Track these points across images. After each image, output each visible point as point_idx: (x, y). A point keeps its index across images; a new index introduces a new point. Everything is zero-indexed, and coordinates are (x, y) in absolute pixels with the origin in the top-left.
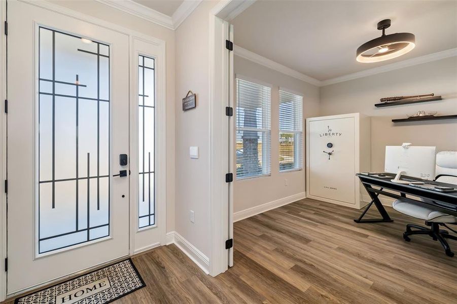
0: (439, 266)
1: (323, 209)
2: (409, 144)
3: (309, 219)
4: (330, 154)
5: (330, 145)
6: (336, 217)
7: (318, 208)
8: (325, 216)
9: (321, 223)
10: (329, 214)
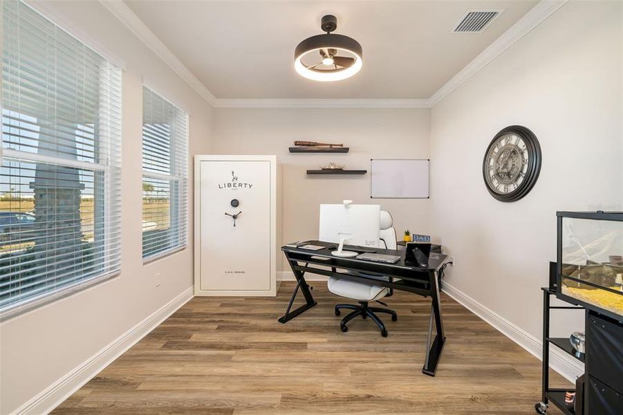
0: (390, 360)
1: (228, 314)
2: (351, 201)
3: (212, 346)
4: (235, 217)
5: (235, 203)
6: (253, 322)
7: (220, 314)
8: (235, 328)
9: (236, 348)
10: (241, 320)
